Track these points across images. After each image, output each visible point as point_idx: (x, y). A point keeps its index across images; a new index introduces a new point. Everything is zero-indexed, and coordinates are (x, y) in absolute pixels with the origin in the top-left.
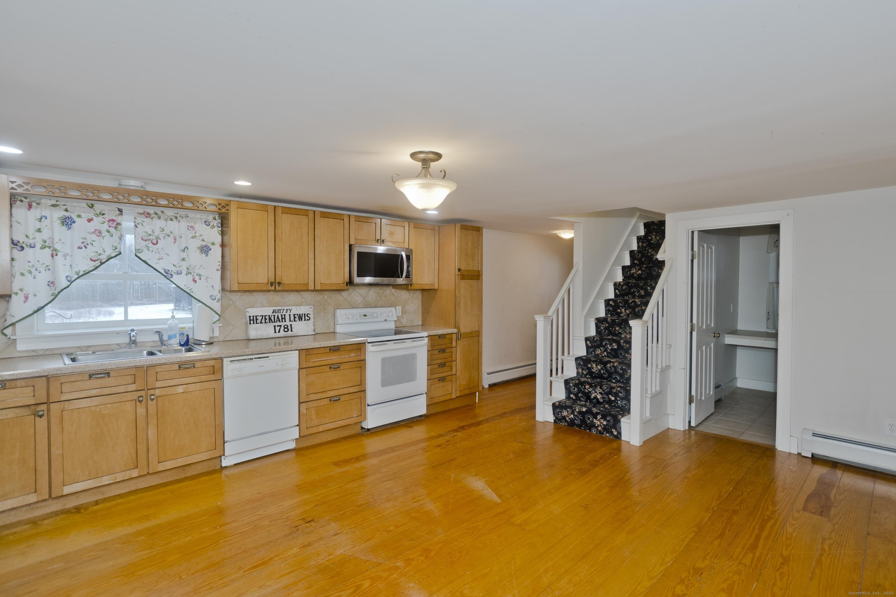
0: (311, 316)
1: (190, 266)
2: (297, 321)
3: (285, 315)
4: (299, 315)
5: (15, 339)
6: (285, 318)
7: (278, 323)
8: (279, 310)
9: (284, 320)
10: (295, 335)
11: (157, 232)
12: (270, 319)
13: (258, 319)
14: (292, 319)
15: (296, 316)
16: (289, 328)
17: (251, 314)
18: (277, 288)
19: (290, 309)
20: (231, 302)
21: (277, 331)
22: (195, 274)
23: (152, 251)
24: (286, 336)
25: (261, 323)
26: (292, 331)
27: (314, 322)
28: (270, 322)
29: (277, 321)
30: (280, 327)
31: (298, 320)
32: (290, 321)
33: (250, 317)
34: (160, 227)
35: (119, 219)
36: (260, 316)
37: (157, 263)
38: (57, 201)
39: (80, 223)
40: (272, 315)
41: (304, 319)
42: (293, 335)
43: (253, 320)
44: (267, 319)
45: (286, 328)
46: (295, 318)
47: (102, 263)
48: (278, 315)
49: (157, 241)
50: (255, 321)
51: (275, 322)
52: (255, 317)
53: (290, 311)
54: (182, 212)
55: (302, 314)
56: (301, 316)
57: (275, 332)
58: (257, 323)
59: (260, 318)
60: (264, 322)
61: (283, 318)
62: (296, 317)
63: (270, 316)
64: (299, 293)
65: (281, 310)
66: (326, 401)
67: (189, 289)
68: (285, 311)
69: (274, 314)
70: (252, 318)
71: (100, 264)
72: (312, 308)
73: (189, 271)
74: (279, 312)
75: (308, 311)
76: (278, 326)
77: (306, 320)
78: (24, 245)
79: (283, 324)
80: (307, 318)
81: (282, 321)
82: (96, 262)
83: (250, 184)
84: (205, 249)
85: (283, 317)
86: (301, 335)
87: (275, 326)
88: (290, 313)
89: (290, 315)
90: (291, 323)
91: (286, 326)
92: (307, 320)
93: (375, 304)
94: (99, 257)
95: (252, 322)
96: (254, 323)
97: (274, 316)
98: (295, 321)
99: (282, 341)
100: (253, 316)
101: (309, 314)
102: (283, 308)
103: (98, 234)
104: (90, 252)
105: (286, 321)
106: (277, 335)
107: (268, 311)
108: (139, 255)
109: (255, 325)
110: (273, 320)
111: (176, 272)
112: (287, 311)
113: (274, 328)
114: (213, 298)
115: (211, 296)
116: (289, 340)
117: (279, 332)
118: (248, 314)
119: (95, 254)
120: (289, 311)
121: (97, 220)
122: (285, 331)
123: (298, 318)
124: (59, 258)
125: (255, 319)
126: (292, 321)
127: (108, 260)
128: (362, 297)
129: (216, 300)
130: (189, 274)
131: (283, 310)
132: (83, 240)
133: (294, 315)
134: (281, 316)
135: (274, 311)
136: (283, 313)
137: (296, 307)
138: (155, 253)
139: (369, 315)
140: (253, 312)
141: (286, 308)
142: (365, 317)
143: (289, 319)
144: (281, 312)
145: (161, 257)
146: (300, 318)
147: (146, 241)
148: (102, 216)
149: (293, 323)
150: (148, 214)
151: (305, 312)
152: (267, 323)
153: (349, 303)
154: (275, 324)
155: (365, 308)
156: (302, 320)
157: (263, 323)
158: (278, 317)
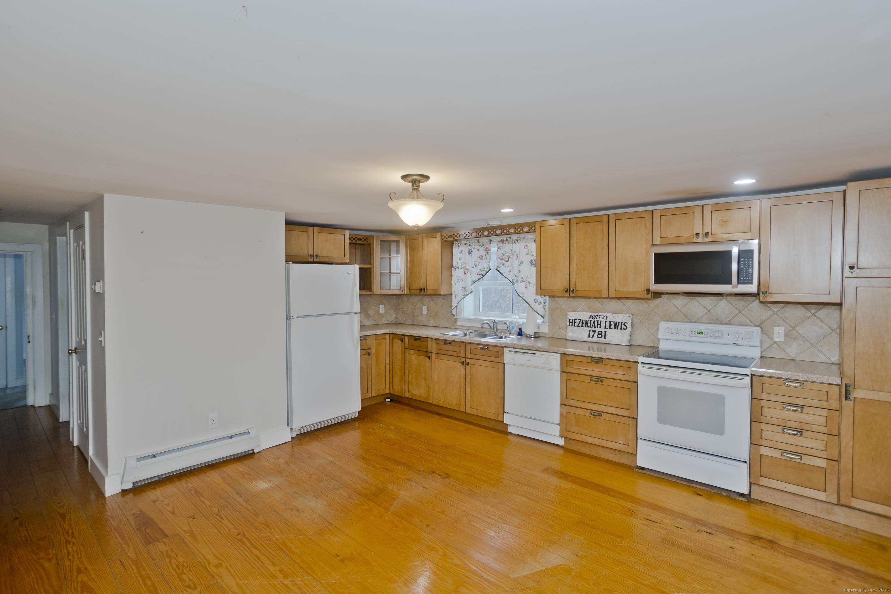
0: (629, 326)
1: (524, 276)
2: (612, 329)
3: (601, 321)
4: (615, 323)
5: (457, 319)
6: (600, 325)
7: (593, 329)
8: (596, 315)
9: (599, 326)
10: (607, 343)
11: (508, 253)
12: (587, 323)
13: (576, 323)
14: (608, 326)
15: (612, 323)
16: (603, 334)
17: (571, 317)
18: (572, 294)
19: (606, 316)
20: (559, 306)
21: (591, 335)
22: (527, 282)
23: (506, 266)
24: (599, 342)
25: (578, 326)
26: (605, 338)
27: (631, 332)
28: (586, 327)
29: (592, 326)
30: (594, 332)
31: (614, 328)
32: (605, 328)
33: (570, 319)
34: (510, 249)
35: (489, 247)
36: (578, 320)
37: (508, 275)
38: (467, 241)
39: (475, 252)
40: (589, 320)
41: (620, 327)
42: (606, 343)
43: (572, 323)
44: (583, 323)
45: (600, 335)
46: (610, 325)
47: (483, 276)
48: (594, 321)
49: (509, 259)
50: (573, 323)
51: (590, 327)
52: (574, 320)
53: (607, 317)
54: (521, 236)
55: (619, 323)
56: (618, 324)
57: (589, 337)
58: (574, 326)
59: (578, 322)
60: (581, 326)
61: (599, 325)
62: (612, 325)
63: (587, 321)
64: (620, 301)
65: (598, 316)
66: (588, 412)
67: (522, 293)
68: (601, 318)
69: (591, 319)
70: (571, 321)
71: (482, 276)
72: (631, 317)
73: (523, 280)
74: (596, 318)
75: (625, 320)
76: (593, 331)
77: (622, 328)
78: (456, 268)
79: (597, 330)
80: (623, 327)
81: (597, 327)
82: (480, 275)
83: (512, 210)
84: (534, 262)
85: (599, 323)
86: (613, 343)
87: (590, 331)
88: (606, 320)
89: (606, 322)
90: (606, 330)
91: (600, 333)
92: (624, 329)
93: (728, 320)
94: (482, 272)
95: (571, 324)
96: (572, 326)
97: (591, 321)
98: (610, 328)
99: (595, 346)
100: (572, 319)
101: (627, 323)
102: (600, 314)
103: (481, 258)
104: (477, 270)
105: (601, 327)
106: (591, 339)
107: (585, 316)
108: (499, 269)
109: (573, 327)
110: (589, 324)
111: (516, 280)
112: (603, 317)
113: (588, 333)
114: (536, 301)
115: (535, 300)
116: (603, 346)
117: (593, 337)
118: (569, 317)
119: (480, 270)
120: (605, 318)
121: (482, 249)
122: (598, 337)
123: (614, 326)
124: (468, 274)
125: (573, 322)
126: (607, 328)
127: (486, 274)
128: (706, 309)
129: (538, 303)
130: (523, 282)
131: (600, 316)
132: (475, 263)
133: (610, 322)
134: (597, 321)
135: (591, 316)
136: (599, 319)
137: (613, 314)
138: (508, 268)
139: (708, 332)
140: (572, 315)
141: (602, 314)
142: (699, 335)
143: (604, 325)
144: (598, 318)
145: (510, 270)
146: (616, 326)
147: (502, 259)
148: (483, 246)
149: (608, 331)
150: (503, 241)
151: (622, 321)
152: (584, 327)
153: (684, 315)
154: (590, 329)
155: (710, 323)
156: (617, 329)
157: (579, 326)
158: (594, 323)
